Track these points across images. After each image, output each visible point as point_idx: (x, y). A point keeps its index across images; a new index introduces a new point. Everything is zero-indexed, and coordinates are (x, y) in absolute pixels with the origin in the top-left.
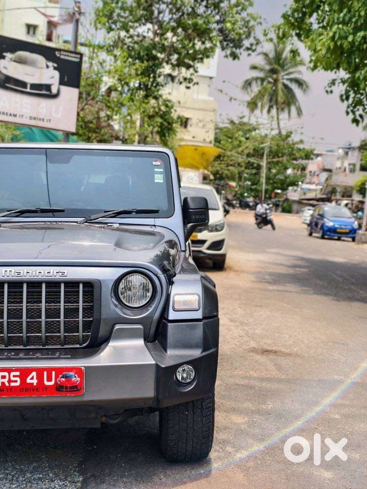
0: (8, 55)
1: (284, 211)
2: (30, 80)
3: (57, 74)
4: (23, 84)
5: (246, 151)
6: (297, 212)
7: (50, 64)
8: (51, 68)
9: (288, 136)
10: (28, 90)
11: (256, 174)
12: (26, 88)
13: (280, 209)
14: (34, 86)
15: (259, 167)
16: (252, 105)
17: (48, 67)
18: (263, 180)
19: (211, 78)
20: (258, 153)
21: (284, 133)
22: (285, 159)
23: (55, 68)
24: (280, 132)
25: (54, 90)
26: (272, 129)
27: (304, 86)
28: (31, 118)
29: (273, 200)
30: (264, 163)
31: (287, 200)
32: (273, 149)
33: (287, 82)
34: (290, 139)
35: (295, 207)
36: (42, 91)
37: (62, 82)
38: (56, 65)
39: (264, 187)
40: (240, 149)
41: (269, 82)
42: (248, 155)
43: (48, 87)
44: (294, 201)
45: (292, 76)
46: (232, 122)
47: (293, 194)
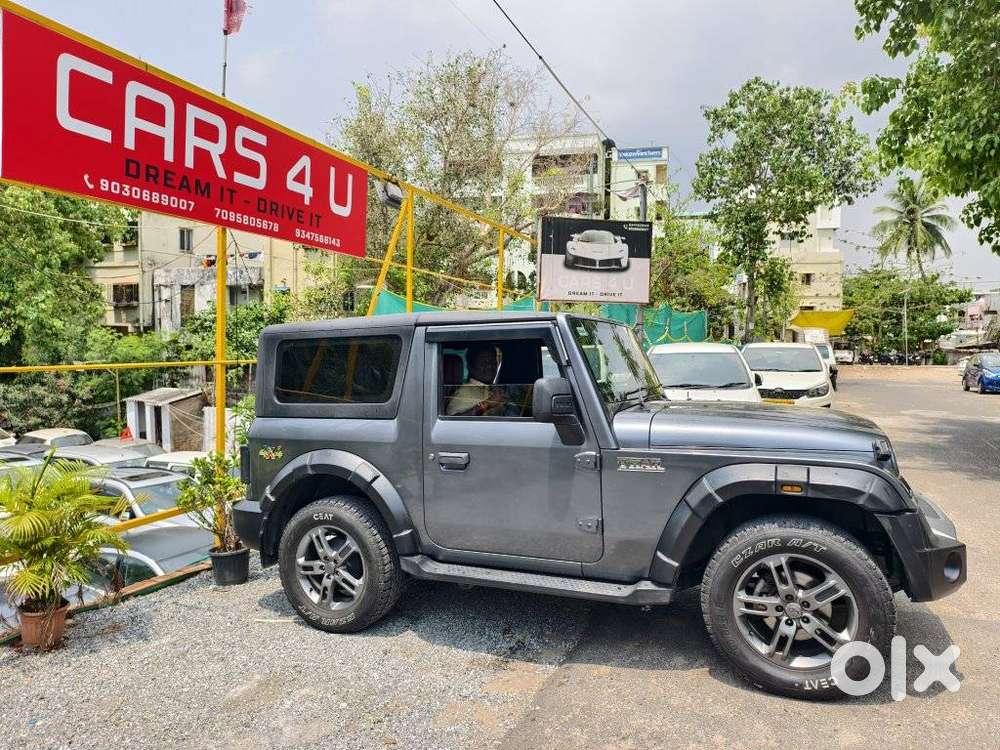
0: (576, 236)
1: (936, 363)
2: (598, 257)
3: (625, 247)
4: (592, 262)
5: (881, 302)
6: (954, 363)
7: (618, 238)
8: (620, 242)
9: (934, 278)
10: (598, 267)
11: (896, 324)
12: (595, 265)
13: (931, 361)
14: (603, 262)
15: (899, 317)
16: (884, 250)
17: (616, 241)
18: (905, 330)
19: (835, 229)
20: (897, 301)
21: (928, 275)
22: (932, 304)
23: (623, 242)
24: (923, 276)
25: (624, 264)
26: (912, 275)
27: (949, 222)
28: (602, 294)
29: (922, 352)
30: (904, 311)
31: (939, 350)
32: (915, 297)
33: (926, 220)
34: (937, 281)
35: (950, 358)
36: (612, 266)
37: (632, 254)
38: (624, 238)
39: (907, 337)
40: (873, 301)
41: (905, 223)
42: (884, 305)
43: (617, 261)
44: (949, 351)
45: (934, 213)
46: (865, 272)
47: (946, 343)
